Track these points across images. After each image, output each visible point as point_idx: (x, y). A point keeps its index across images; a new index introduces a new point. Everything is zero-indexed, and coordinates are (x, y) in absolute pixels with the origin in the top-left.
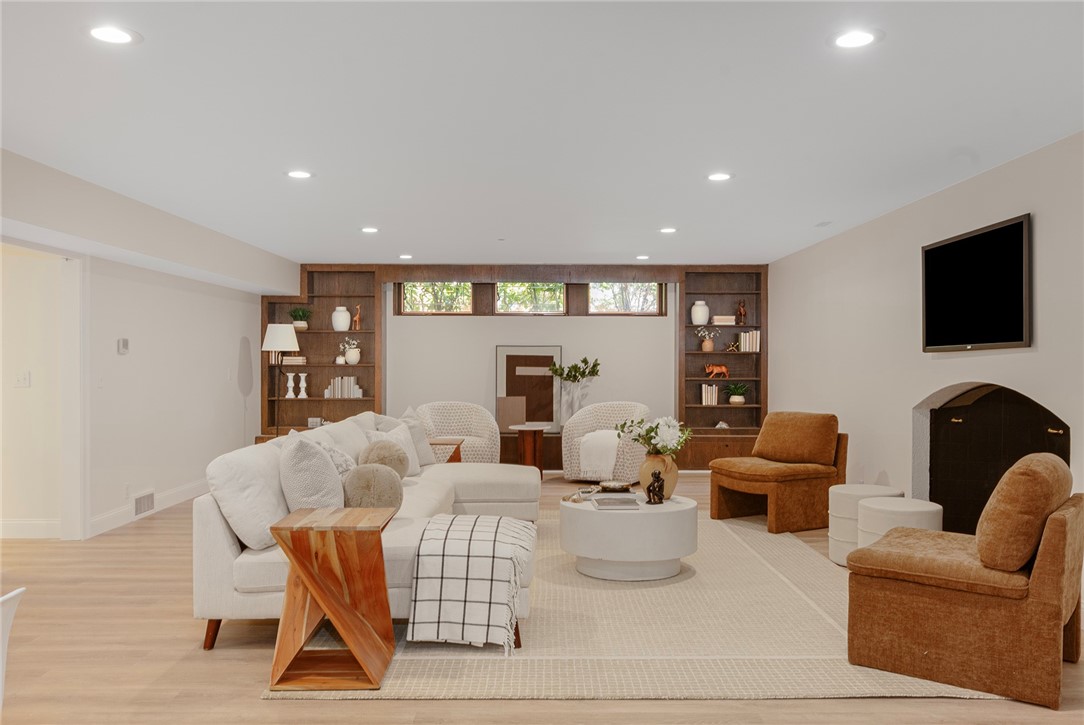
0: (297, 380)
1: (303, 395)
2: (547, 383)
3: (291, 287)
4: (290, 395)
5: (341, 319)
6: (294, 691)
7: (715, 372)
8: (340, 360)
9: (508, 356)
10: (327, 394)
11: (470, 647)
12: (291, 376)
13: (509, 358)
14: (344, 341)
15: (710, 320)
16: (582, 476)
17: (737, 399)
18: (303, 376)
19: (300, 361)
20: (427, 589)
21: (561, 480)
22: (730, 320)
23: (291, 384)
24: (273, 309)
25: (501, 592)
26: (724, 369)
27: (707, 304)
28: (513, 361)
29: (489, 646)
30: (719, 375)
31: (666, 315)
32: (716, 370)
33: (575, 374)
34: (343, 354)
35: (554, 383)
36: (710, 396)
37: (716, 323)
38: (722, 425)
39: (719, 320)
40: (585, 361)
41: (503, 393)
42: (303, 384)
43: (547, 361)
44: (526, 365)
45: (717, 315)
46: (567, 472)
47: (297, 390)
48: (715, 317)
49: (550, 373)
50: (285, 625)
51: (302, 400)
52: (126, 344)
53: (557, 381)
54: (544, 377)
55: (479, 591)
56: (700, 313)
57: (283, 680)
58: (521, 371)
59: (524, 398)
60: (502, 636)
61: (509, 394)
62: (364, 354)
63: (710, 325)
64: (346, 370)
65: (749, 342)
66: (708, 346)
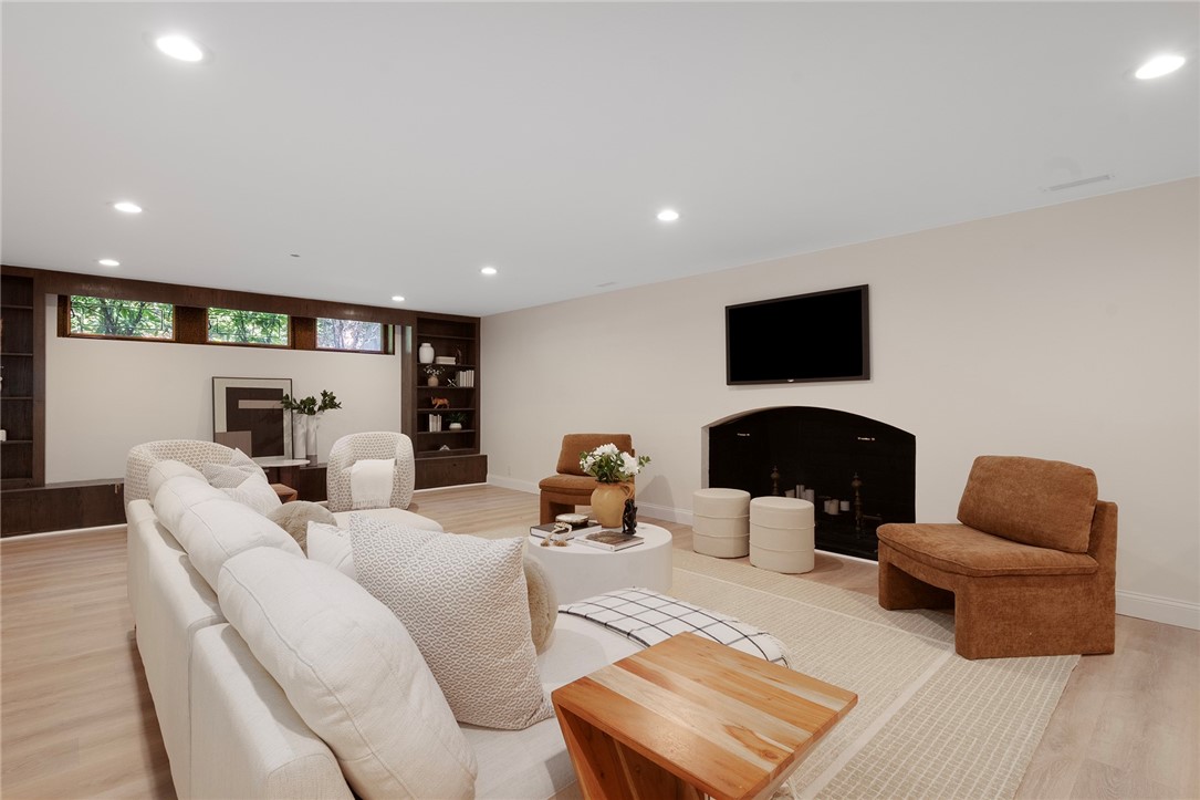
2: (276, 416)
7: (439, 404)
9: (227, 389)
13: (229, 390)
15: (434, 361)
17: (456, 426)
22: (451, 361)
27: (434, 346)
28: (234, 395)
30: (440, 406)
31: (394, 354)
32: (440, 402)
33: (308, 407)
35: (285, 416)
36: (435, 424)
37: (440, 363)
38: (445, 448)
39: (443, 360)
40: (314, 395)
41: (222, 428)
43: (276, 394)
44: (251, 398)
45: (441, 355)
48: (439, 358)
49: (279, 406)
53: (287, 414)
54: (273, 410)
56: (427, 354)
58: (244, 404)
59: (249, 433)
61: (230, 428)
63: (435, 364)
65: (465, 379)
66: (433, 381)
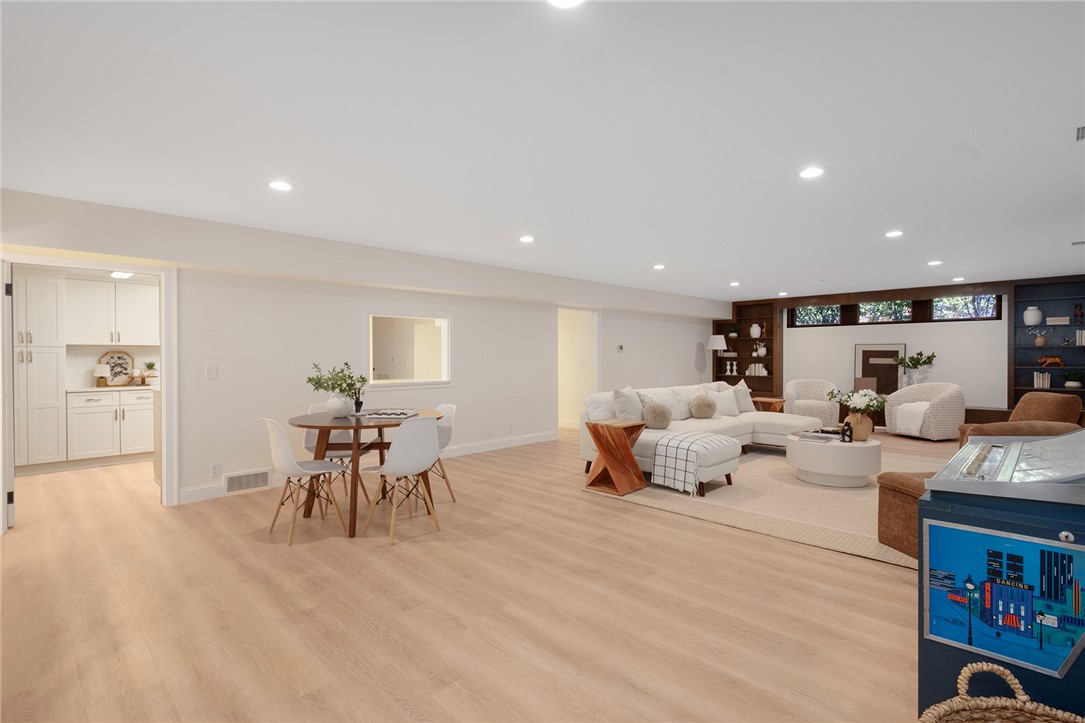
0: (732, 365)
1: (735, 373)
2: (893, 369)
3: (727, 315)
4: (728, 373)
5: (755, 331)
6: (593, 490)
7: (1048, 362)
8: (755, 354)
9: (864, 352)
10: (747, 373)
11: (677, 491)
12: (728, 363)
14: (756, 344)
15: (1044, 320)
16: (898, 432)
17: (1072, 384)
18: (735, 363)
19: (733, 355)
20: (659, 461)
21: (886, 434)
22: (1065, 321)
23: (728, 367)
24: (719, 327)
25: (691, 467)
26: (1058, 360)
27: (1039, 309)
28: (867, 355)
29: (686, 492)
30: (1052, 364)
31: (1001, 318)
32: (1049, 361)
33: (916, 362)
34: (756, 350)
35: (899, 369)
36: (1041, 382)
37: (1048, 324)
39: (1050, 321)
40: (921, 354)
41: (859, 374)
42: (735, 368)
43: (894, 354)
44: (877, 357)
45: (1049, 317)
46: (887, 428)
47: (732, 371)
48: (1048, 319)
49: (894, 362)
50: (596, 464)
51: (735, 376)
52: (621, 348)
53: (901, 369)
54: (891, 365)
55: (681, 465)
56: (1032, 316)
57: (590, 485)
58: (873, 361)
59: (875, 379)
60: (691, 488)
61: (864, 375)
62: (770, 351)
63: (1042, 325)
64: (758, 360)
66: (1040, 341)
